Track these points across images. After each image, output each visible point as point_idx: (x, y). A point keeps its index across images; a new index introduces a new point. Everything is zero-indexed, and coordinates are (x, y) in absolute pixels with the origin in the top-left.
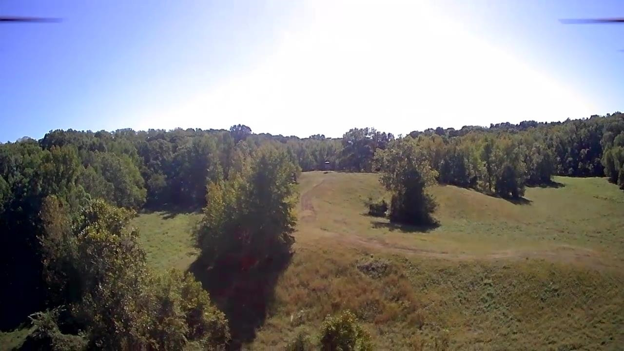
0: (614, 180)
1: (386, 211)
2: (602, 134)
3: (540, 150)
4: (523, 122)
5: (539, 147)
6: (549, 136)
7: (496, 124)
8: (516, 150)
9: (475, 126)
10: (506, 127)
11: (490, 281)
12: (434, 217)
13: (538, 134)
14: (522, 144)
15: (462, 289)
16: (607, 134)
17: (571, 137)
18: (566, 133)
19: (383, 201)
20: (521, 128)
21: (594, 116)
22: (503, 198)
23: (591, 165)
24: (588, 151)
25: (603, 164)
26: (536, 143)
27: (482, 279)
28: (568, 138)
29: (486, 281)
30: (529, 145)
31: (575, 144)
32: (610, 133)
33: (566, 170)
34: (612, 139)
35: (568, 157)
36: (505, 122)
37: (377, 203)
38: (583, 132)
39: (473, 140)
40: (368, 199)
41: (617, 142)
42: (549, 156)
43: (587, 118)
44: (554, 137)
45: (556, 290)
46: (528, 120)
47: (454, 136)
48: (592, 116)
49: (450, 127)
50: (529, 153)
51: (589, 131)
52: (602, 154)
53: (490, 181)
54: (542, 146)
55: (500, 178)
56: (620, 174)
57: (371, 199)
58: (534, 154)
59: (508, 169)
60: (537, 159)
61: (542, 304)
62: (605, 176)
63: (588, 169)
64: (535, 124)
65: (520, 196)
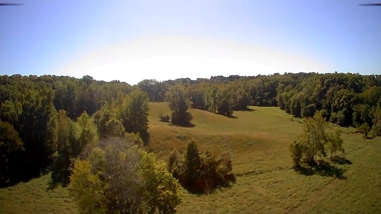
0: (283, 108)
1: (169, 119)
2: (278, 85)
3: (241, 92)
4: (231, 76)
5: (241, 91)
6: (246, 86)
7: (214, 76)
8: (229, 93)
9: (204, 79)
10: (221, 78)
11: (224, 141)
12: (192, 122)
13: (240, 84)
14: (231, 89)
15: (214, 144)
16: (280, 85)
17: (259, 86)
18: (257, 84)
19: (167, 115)
20: (230, 79)
21: (276, 73)
22: (222, 115)
23: (270, 101)
24: (269, 94)
25: (277, 100)
26: (239, 89)
27: (221, 141)
28: (257, 87)
29: (223, 141)
30: (235, 90)
31: (261, 90)
32: (283, 85)
33: (256, 103)
34: (283, 88)
35: (257, 96)
36: (220, 75)
37: (164, 116)
38: (266, 84)
39: (204, 86)
40: (160, 114)
41: (286, 90)
42: (246, 96)
43: (272, 75)
44: (250, 86)
45: (251, 145)
46: (234, 75)
47: (193, 84)
48: (275, 74)
49: (187, 78)
50: (235, 94)
51: (270, 83)
52: (277, 95)
53: (215, 108)
54: (243, 91)
55: (221, 106)
56: (286, 105)
57: (162, 114)
58: (238, 94)
59: (225, 101)
60: (239, 97)
61: (246, 149)
62: (278, 106)
63: (268, 103)
64: (238, 77)
65: (230, 114)
